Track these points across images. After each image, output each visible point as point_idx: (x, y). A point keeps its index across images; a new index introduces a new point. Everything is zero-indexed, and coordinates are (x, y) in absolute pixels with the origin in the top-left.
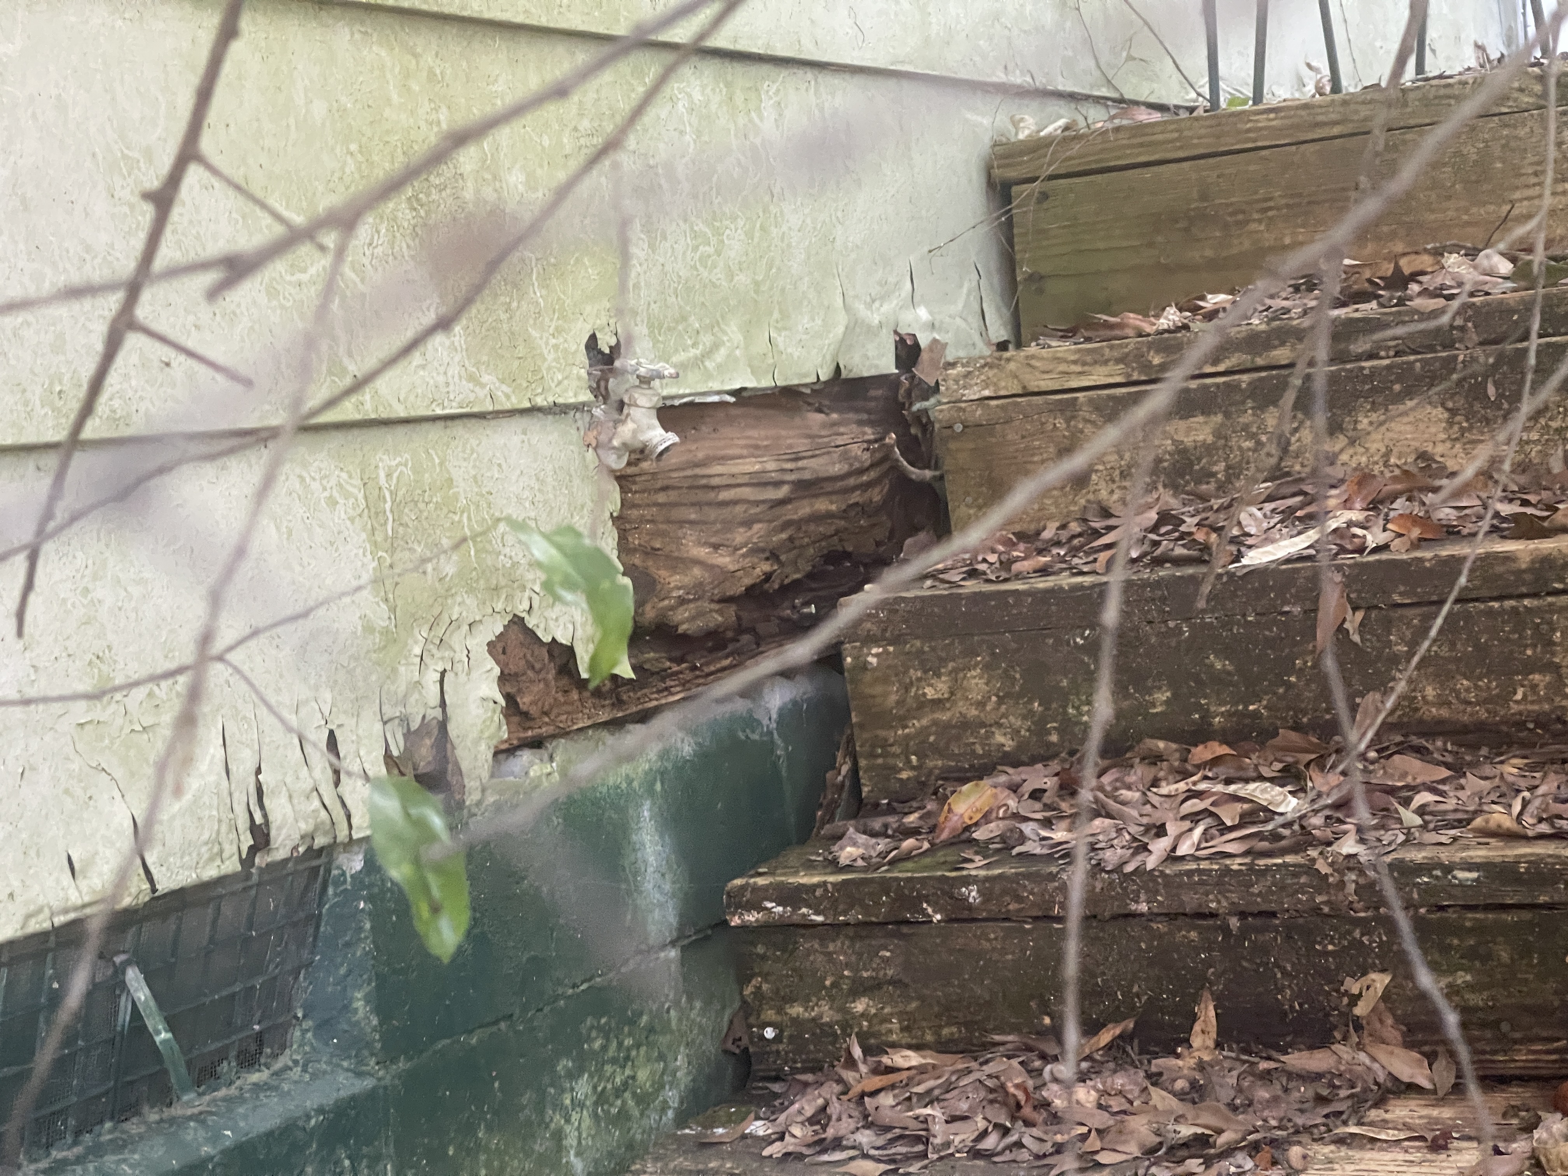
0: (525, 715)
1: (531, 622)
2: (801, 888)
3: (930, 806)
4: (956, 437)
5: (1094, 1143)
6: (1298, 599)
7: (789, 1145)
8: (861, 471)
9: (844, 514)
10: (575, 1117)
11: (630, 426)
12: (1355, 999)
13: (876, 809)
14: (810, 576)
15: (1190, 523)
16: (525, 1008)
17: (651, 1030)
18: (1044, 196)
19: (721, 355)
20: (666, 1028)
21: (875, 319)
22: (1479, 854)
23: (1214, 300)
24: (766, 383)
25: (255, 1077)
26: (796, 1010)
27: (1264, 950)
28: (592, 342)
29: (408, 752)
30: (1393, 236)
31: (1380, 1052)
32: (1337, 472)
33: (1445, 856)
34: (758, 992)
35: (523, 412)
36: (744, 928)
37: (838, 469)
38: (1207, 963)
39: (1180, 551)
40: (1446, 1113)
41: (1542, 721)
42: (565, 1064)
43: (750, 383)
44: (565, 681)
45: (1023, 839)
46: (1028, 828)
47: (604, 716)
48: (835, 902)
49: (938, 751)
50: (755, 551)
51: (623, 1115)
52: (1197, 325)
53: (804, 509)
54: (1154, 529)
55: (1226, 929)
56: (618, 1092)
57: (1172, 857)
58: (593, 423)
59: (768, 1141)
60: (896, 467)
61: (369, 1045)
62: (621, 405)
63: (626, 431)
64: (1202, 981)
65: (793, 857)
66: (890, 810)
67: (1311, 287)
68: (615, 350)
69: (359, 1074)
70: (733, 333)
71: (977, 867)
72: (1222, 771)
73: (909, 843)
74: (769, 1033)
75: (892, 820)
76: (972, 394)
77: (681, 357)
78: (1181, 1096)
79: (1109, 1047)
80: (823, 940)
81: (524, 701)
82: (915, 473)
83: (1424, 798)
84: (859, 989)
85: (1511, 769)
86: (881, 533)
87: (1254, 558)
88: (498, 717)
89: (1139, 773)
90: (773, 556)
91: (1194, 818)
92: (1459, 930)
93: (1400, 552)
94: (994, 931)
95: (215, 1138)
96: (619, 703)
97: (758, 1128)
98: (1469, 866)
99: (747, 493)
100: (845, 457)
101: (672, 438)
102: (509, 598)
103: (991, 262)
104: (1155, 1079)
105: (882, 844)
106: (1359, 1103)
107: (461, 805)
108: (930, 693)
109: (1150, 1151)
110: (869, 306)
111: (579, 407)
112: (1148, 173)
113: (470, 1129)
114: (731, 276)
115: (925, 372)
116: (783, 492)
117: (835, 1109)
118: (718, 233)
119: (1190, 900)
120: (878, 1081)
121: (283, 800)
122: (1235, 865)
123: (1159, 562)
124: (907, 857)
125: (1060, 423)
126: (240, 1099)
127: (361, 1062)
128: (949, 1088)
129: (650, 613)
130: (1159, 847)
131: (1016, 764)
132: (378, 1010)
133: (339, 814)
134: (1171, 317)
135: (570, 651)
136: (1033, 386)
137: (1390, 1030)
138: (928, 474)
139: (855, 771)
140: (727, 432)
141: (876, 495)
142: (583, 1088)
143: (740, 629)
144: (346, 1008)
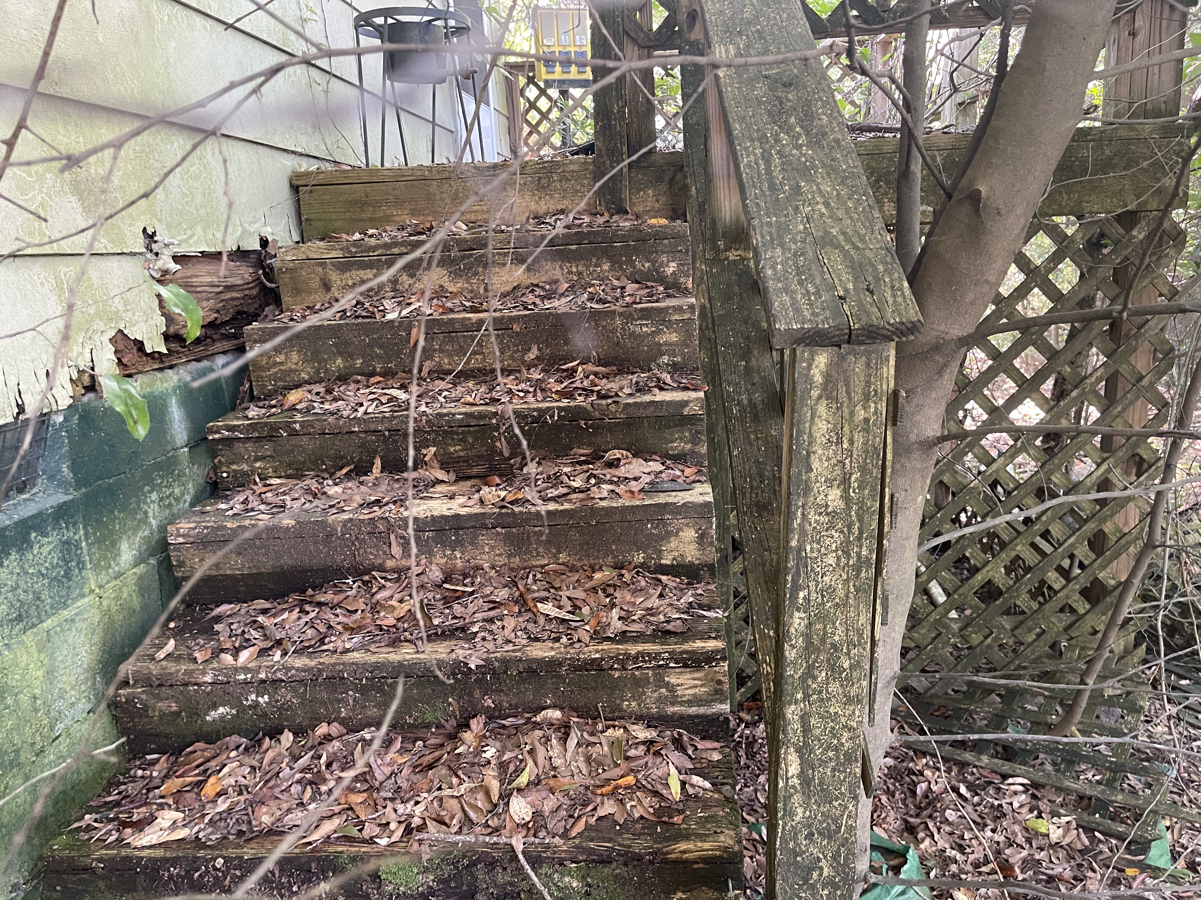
0: (125, 365)
1: (126, 332)
2: (235, 426)
3: (280, 398)
4: (283, 273)
5: (342, 504)
6: (405, 330)
7: (235, 511)
8: (248, 283)
9: (243, 298)
10: (152, 506)
11: (161, 262)
12: (425, 456)
13: (259, 399)
14: (232, 319)
15: (367, 305)
16: (130, 470)
17: (179, 476)
18: (311, 192)
19: (195, 238)
20: (185, 475)
21: (252, 230)
22: (463, 410)
23: (370, 232)
24: (212, 250)
25: (24, 496)
26: (234, 467)
27: (396, 441)
28: (144, 230)
29: (79, 379)
30: (429, 214)
31: (432, 471)
32: (415, 290)
33: (453, 411)
34: (220, 461)
35: (118, 254)
36: (214, 439)
37: (240, 282)
38: (378, 446)
39: (364, 314)
40: (453, 488)
41: (479, 370)
42: (147, 488)
43: (207, 249)
44: (140, 354)
45: (314, 408)
46: (315, 405)
47: (156, 366)
48: (248, 430)
49: (280, 379)
50: (210, 310)
51: (170, 505)
52: (366, 239)
53: (228, 295)
54: (355, 306)
55: (384, 435)
56: (168, 497)
57: (366, 413)
58: (147, 260)
59: (227, 510)
60: (261, 283)
61: (70, 484)
62: (157, 254)
63: (160, 264)
64: (376, 452)
65: (231, 415)
66: (265, 399)
67: (403, 229)
68: (154, 233)
69: (66, 494)
70: (199, 230)
71: (298, 417)
72: (381, 385)
73: (274, 410)
74: (225, 475)
75: (267, 403)
76: (289, 258)
77: (180, 238)
78: (370, 487)
79: (346, 474)
80: (243, 443)
81: (124, 360)
82: (269, 284)
83: (445, 393)
84: (257, 459)
85: (471, 384)
86: (256, 305)
87: (390, 317)
88: (115, 366)
89: (352, 386)
90: (218, 312)
91: (372, 400)
92: (457, 433)
93: (436, 316)
94: (305, 439)
95: (10, 518)
96: (162, 362)
97: (223, 506)
98: (460, 414)
99: (207, 289)
100: (243, 278)
101: (179, 267)
102: (117, 322)
103: (292, 212)
104: (361, 483)
105: (264, 411)
106: (426, 486)
107: (101, 397)
108: (278, 360)
109: (361, 505)
110: (250, 225)
111: (141, 254)
112: (347, 187)
113: (112, 512)
114: (197, 210)
115: (270, 250)
116: (221, 289)
117: (251, 498)
118: (192, 194)
119: (372, 427)
120: (265, 489)
121: (30, 395)
122: (387, 415)
123: (357, 317)
124: (274, 414)
125: (320, 269)
126: (19, 504)
127: (67, 490)
128: (291, 490)
129: (172, 330)
130: (362, 410)
131: (310, 384)
132: (72, 471)
133: (52, 401)
134: (357, 236)
135: (142, 343)
136: (311, 256)
137: (436, 464)
138: (273, 285)
139: (251, 386)
140: (198, 266)
141: (254, 292)
142: (154, 496)
143: (206, 337)
144: (60, 471)
